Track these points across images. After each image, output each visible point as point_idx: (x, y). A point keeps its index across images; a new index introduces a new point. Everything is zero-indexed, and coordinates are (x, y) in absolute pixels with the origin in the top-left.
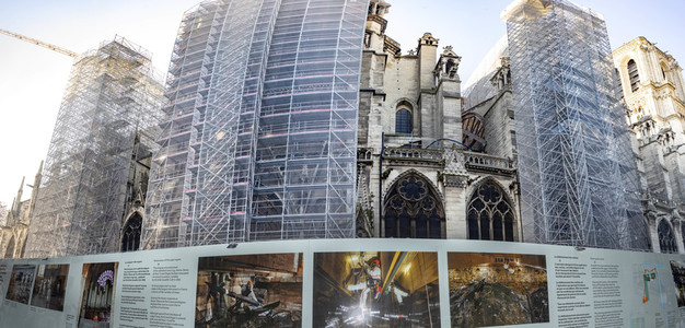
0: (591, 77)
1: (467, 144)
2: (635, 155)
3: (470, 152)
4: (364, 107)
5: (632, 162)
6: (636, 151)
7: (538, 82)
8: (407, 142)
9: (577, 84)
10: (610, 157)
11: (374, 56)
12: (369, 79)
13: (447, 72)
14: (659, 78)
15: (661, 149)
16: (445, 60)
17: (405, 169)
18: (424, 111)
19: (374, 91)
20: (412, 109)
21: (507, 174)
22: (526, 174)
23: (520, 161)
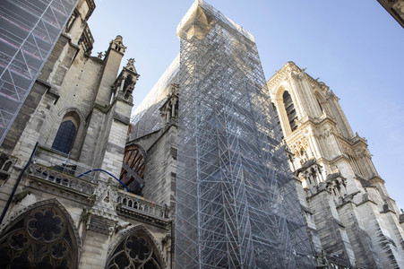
0: (251, 114)
1: (124, 181)
2: (303, 208)
3: (124, 192)
4: (31, 104)
5: (300, 217)
6: (304, 204)
7: (202, 119)
8: (60, 163)
9: (239, 123)
10: (275, 212)
11: (67, 44)
12: (51, 71)
13: (124, 90)
14: (316, 112)
15: (332, 201)
16: (125, 75)
17: (45, 197)
18: (90, 130)
19: (49, 87)
20: (79, 124)
21: (161, 226)
22: (182, 228)
23: (178, 211)
